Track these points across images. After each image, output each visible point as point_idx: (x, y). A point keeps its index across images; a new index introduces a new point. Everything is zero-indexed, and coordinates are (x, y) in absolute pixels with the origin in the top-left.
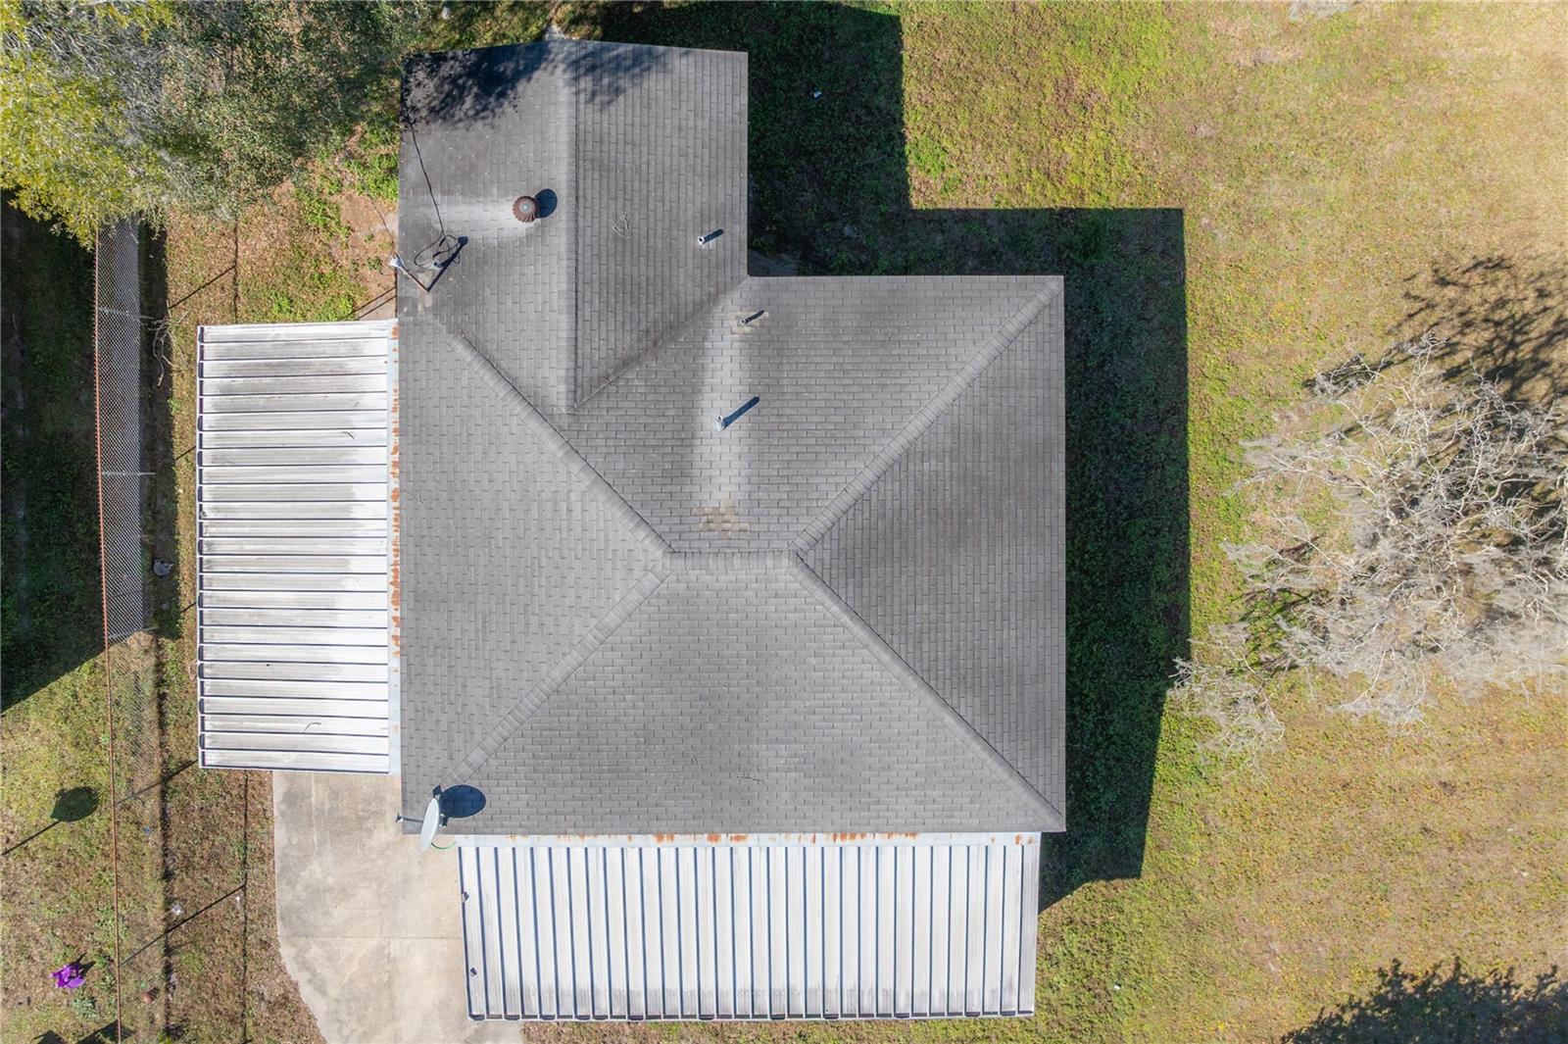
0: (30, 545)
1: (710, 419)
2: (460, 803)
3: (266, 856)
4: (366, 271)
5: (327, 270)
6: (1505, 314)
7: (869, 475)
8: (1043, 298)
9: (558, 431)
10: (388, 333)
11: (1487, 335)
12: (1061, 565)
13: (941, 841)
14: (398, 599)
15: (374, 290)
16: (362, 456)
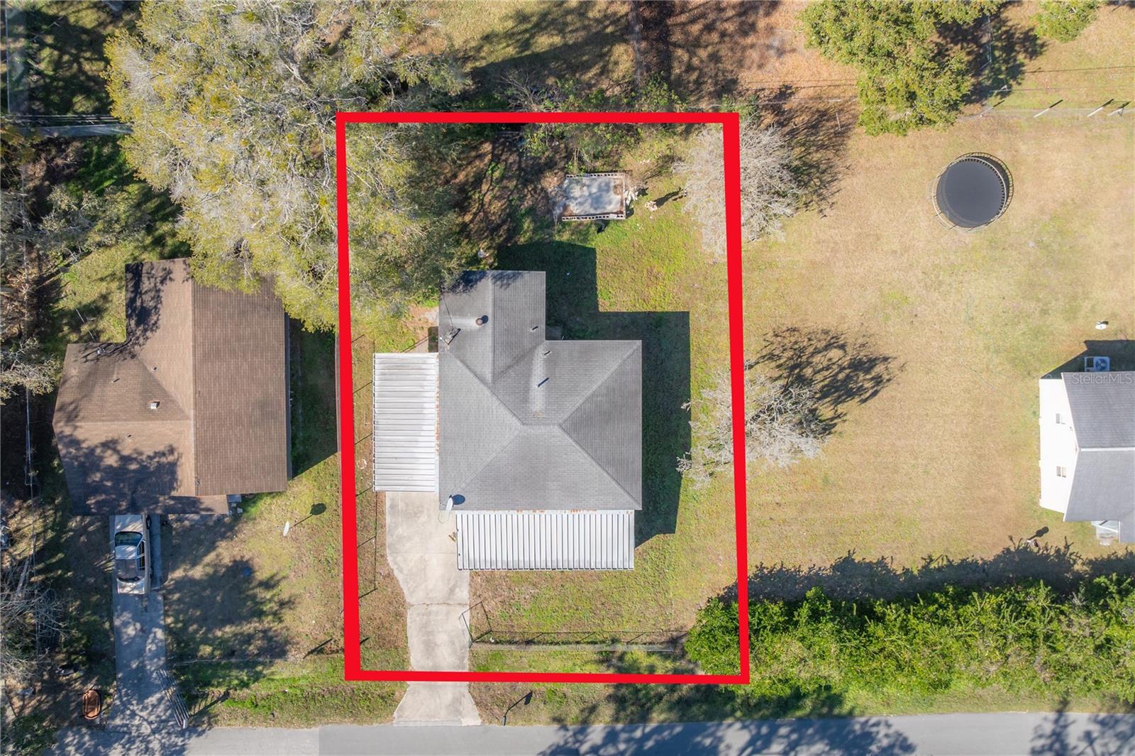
0: (304, 422)
1: (534, 384)
2: (458, 500)
3: (383, 526)
4: (418, 331)
5: (405, 330)
6: (797, 346)
7: (581, 401)
8: (635, 347)
9: (489, 388)
10: (435, 357)
11: (792, 353)
12: (640, 429)
13: (604, 512)
14: (438, 438)
15: (421, 337)
16: (427, 394)
